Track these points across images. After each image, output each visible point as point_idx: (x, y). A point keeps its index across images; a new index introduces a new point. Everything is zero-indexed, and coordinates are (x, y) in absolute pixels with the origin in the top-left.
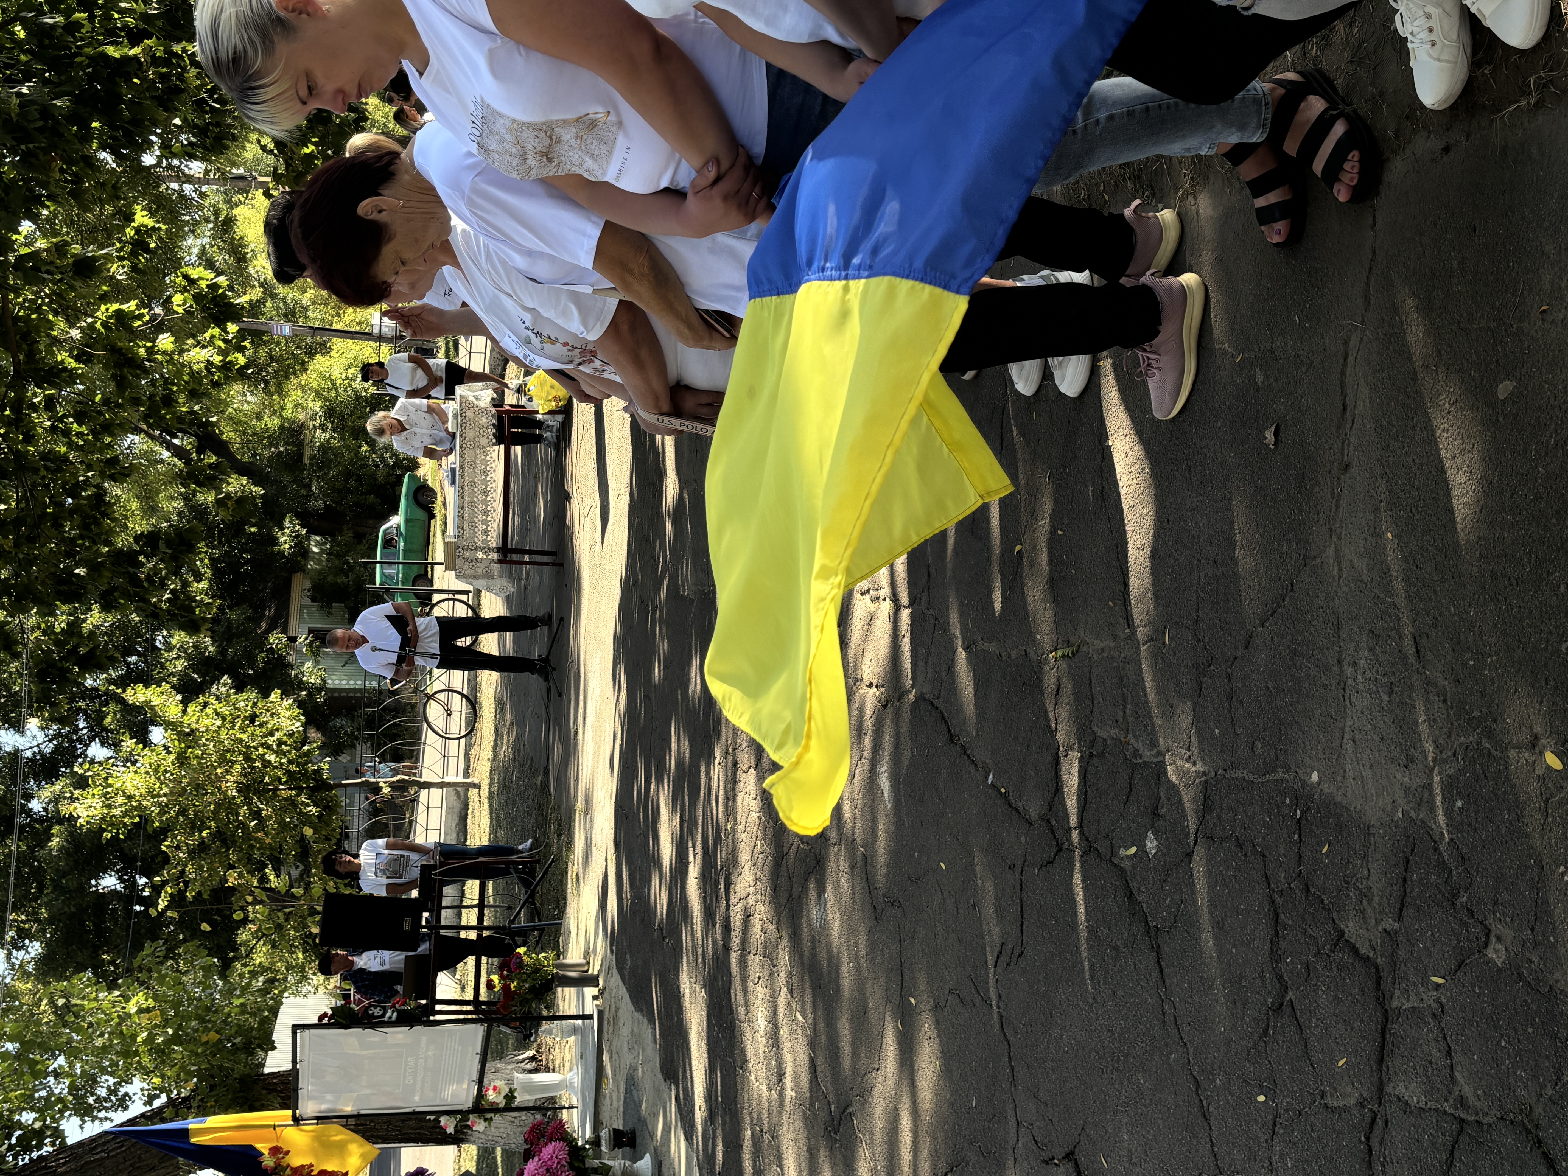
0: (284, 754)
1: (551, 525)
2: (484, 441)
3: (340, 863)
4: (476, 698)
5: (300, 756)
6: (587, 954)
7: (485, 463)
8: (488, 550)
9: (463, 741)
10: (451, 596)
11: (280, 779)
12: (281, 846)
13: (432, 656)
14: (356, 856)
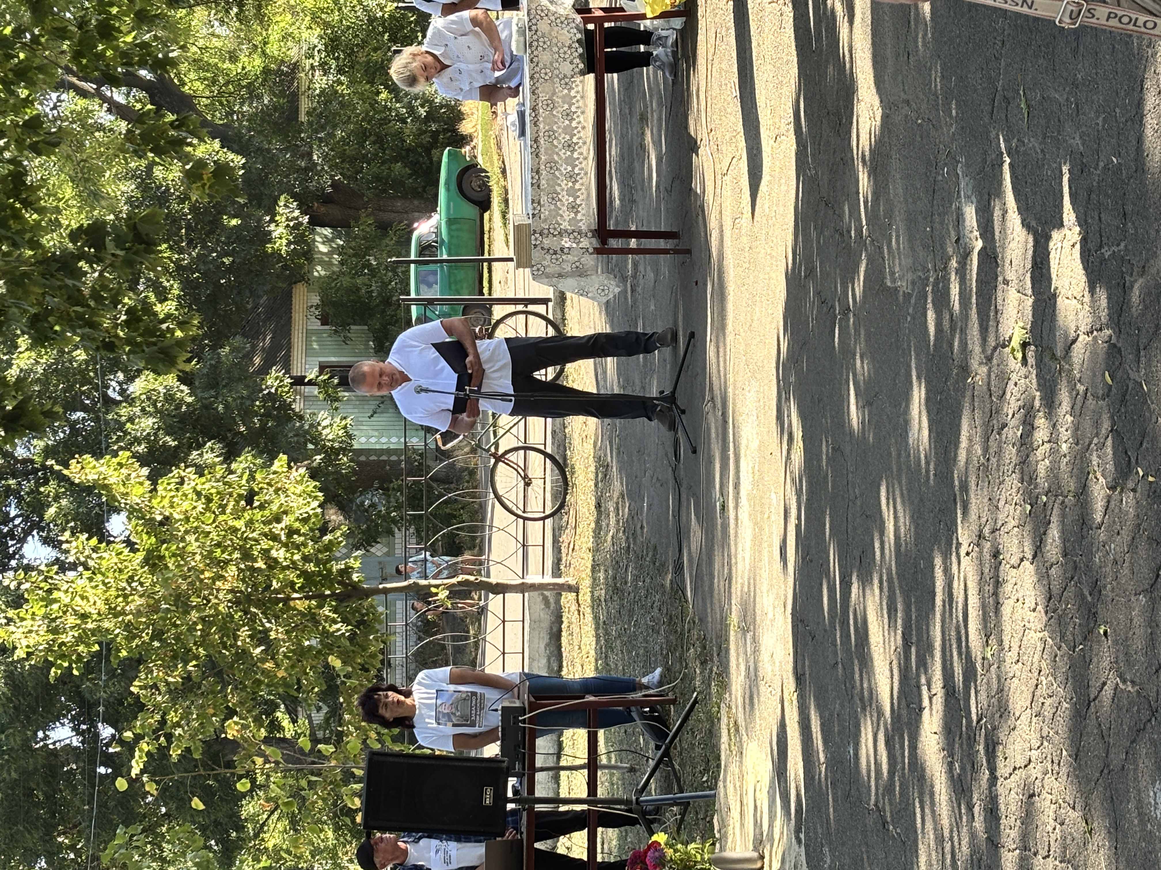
0: (298, 547)
1: (669, 191)
2: (566, 68)
3: (386, 705)
4: (565, 459)
5: (319, 551)
6: (758, 843)
7: (569, 100)
8: (576, 233)
9: (549, 522)
10: (520, 308)
11: (292, 584)
12: (299, 681)
13: (503, 397)
14: (408, 694)
